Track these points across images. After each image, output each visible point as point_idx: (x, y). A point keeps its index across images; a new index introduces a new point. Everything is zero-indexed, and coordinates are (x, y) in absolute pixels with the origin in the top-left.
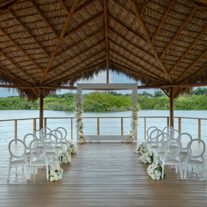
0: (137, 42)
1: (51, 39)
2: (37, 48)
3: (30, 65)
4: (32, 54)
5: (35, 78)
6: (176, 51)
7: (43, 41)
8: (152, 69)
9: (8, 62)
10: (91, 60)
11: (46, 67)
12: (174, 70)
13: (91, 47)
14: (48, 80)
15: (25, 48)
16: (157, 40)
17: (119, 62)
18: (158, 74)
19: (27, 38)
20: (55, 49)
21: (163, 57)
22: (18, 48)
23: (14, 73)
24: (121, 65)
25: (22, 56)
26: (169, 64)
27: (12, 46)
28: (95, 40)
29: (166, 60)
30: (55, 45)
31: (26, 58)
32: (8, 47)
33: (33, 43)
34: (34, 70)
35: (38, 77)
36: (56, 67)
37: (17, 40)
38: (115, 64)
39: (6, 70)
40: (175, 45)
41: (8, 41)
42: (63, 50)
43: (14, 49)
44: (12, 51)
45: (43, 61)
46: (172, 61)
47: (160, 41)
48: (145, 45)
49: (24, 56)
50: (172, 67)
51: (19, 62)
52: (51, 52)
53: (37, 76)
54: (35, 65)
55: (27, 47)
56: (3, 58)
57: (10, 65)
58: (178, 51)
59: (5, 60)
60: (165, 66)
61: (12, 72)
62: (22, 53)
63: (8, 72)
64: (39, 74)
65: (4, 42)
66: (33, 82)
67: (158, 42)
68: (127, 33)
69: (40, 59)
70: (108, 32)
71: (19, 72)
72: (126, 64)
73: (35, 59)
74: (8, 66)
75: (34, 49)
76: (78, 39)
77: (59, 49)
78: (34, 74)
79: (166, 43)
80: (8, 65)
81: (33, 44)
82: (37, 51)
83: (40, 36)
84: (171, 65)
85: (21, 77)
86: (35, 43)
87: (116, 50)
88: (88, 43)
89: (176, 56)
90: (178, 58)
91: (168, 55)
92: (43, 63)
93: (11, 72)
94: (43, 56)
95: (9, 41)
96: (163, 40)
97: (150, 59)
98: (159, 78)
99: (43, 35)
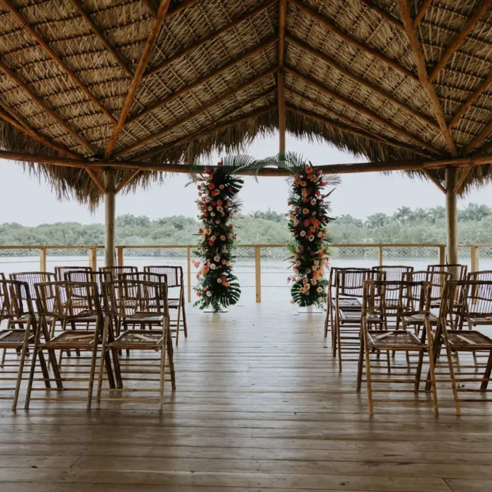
0: (367, 35)
1: (133, 20)
2: (97, 51)
3: (79, 102)
4: (83, 69)
5: (93, 141)
6: (477, 56)
7: (113, 27)
8: (403, 117)
9: (22, 95)
10: (239, 98)
11: (121, 109)
12: (463, 117)
13: (240, 56)
14: (127, 147)
15: (65, 50)
16: (428, 22)
17: (309, 105)
18: (415, 132)
19: (68, 18)
20: (144, 51)
21: (438, 75)
22: (46, 52)
23: (38, 127)
24: (315, 115)
25: (57, 75)
26: (453, 99)
27: (31, 45)
28: (252, 35)
29: (445, 84)
30: (145, 40)
31: (67, 81)
32: (18, 49)
33: (85, 34)
34: (90, 118)
35: (101, 138)
36: (147, 108)
37: (43, 25)
38: (299, 113)
39: (17, 119)
40: (475, 37)
41: (17, 29)
42: (167, 57)
43: (35, 54)
44: (32, 62)
45: (113, 89)
46: (463, 88)
47: (437, 25)
48: (391, 39)
49: (63, 74)
50: (460, 108)
51: (51, 94)
52: (133, 61)
53: (96, 135)
54: (91, 103)
55: (70, 46)
56: (8, 82)
57: (25, 102)
58: (482, 58)
59: (14, 88)
60: (441, 102)
61: (32, 125)
62: (57, 67)
63: (21, 122)
64: (103, 129)
65: (7, 33)
66: (86, 154)
67: (430, 29)
68: (340, 8)
69: (104, 82)
70: (288, 11)
71: (50, 125)
72: (330, 109)
73: (91, 84)
74: (22, 105)
75: (88, 53)
76: (206, 24)
77: (157, 51)
78: (90, 130)
79: (453, 30)
80: (21, 103)
81: (85, 38)
82: (97, 60)
83: (104, 9)
84: (458, 100)
85: (56, 137)
86: (91, 33)
87: (306, 67)
88: (233, 43)
89: (475, 74)
90: (480, 79)
91: (454, 69)
92: (112, 96)
93: (29, 125)
94: (113, 76)
95: (19, 29)
96: (444, 21)
97: (399, 84)
98: (417, 143)
99: (113, 7)
